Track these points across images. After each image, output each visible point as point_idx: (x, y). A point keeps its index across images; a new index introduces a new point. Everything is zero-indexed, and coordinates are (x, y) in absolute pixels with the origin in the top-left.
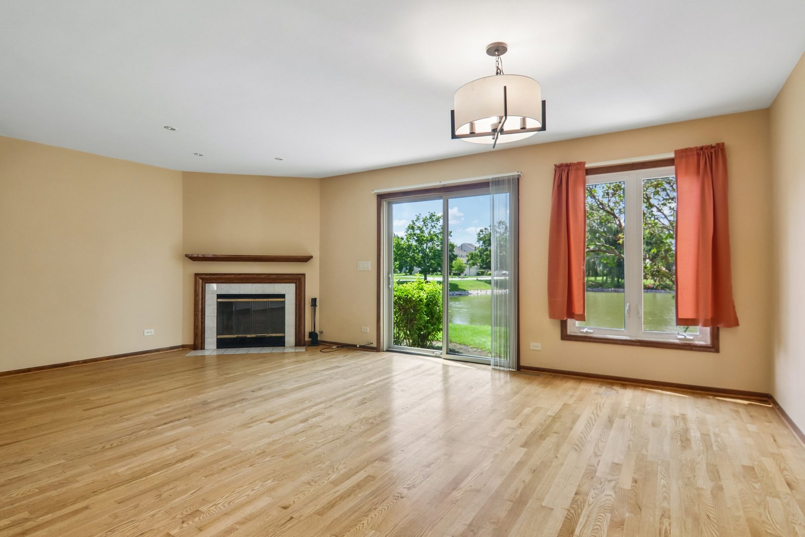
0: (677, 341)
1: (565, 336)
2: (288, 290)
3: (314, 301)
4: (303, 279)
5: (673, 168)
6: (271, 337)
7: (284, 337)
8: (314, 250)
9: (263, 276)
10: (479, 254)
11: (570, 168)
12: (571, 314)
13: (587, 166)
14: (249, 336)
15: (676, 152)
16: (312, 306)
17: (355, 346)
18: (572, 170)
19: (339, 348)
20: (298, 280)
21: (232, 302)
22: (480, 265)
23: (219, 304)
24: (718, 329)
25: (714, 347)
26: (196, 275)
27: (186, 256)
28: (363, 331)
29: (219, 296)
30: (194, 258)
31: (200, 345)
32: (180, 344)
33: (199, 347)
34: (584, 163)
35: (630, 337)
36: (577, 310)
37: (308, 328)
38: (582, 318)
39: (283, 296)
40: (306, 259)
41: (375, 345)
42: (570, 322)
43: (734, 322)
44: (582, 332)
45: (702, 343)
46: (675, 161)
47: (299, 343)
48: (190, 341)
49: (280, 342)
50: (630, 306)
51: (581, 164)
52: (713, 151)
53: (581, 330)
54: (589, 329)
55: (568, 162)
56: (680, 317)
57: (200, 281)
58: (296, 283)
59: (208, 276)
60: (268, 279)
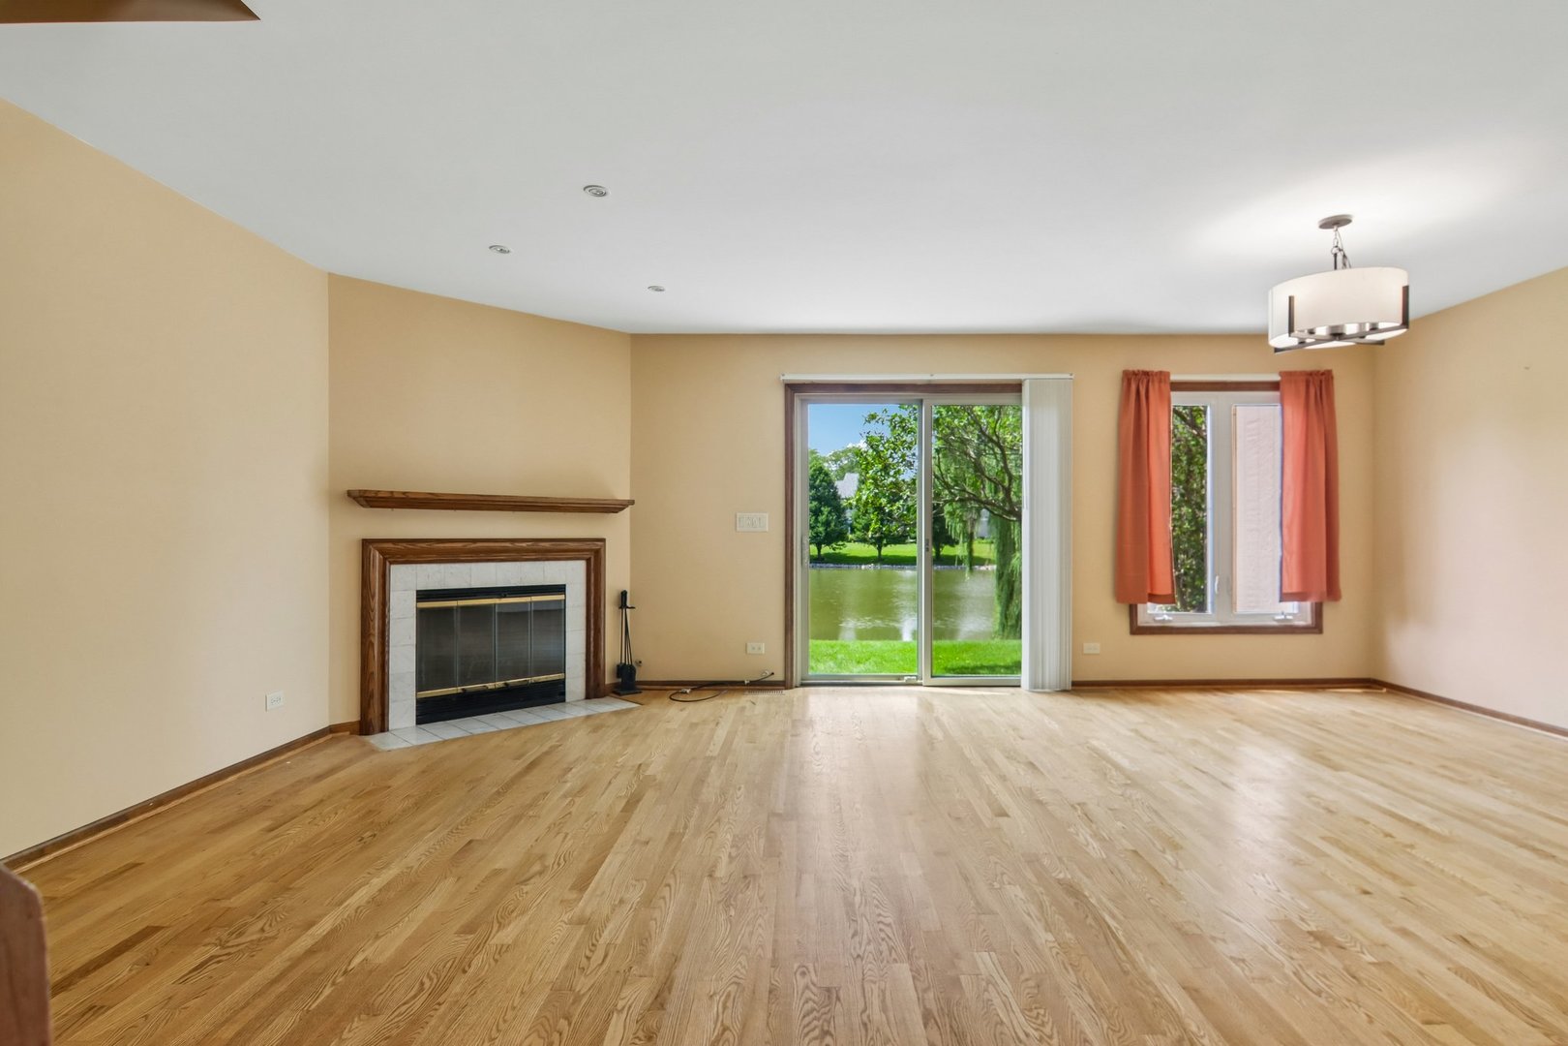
0: (1275, 623)
1: (1137, 630)
2: (571, 574)
3: (624, 595)
4: (602, 552)
5: (1277, 394)
6: (537, 683)
7: (563, 682)
9: (524, 545)
11: (1151, 378)
12: (1151, 595)
13: (1174, 378)
14: (490, 686)
15: (1282, 374)
16: (621, 608)
17: (742, 683)
18: (1153, 382)
19: (694, 692)
20: (593, 555)
21: (452, 607)
23: (421, 612)
24: (1323, 603)
25: (1317, 627)
26: (366, 543)
27: (350, 494)
28: (750, 650)
29: (423, 595)
30: (370, 500)
31: (376, 723)
32: (325, 725)
33: (377, 728)
34: (1167, 374)
35: (1221, 622)
36: (1161, 589)
37: (612, 656)
38: (1168, 599)
39: (560, 589)
40: (612, 508)
41: (779, 676)
42: (1141, 607)
44: (1158, 621)
45: (1301, 623)
46: (1281, 387)
47: (594, 690)
48: (350, 714)
49: (553, 693)
50: (1220, 580)
51: (1163, 376)
52: (1323, 378)
53: (1158, 618)
55: (1147, 368)
56: (1285, 591)
57: (377, 556)
58: (588, 561)
59: (400, 546)
60: (535, 551)
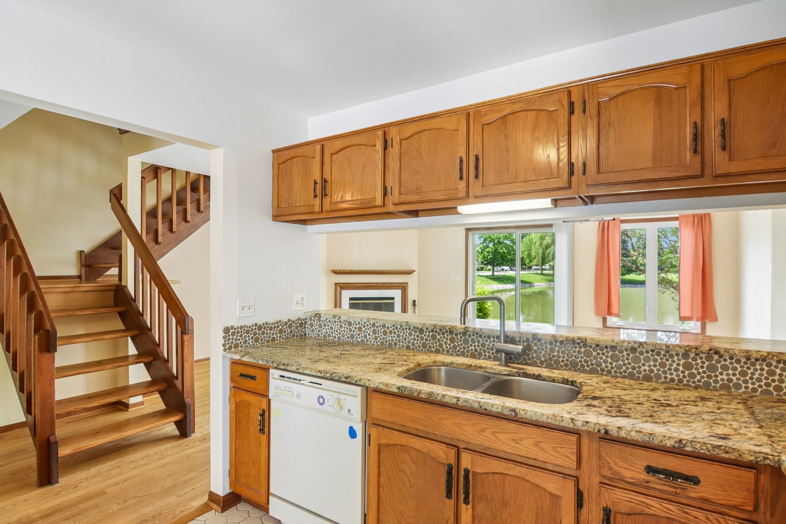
0: (679, 330)
2: (397, 294)
3: (414, 301)
4: (407, 287)
8: (414, 267)
9: (380, 284)
10: (480, 251)
12: (610, 313)
16: (413, 305)
20: (404, 287)
21: (359, 303)
22: (481, 262)
23: (350, 304)
24: (705, 323)
25: (703, 334)
26: (336, 284)
27: (332, 270)
29: (351, 299)
30: (336, 272)
35: (649, 328)
36: (615, 309)
38: (618, 316)
39: (393, 299)
40: (409, 273)
42: (609, 318)
43: (715, 319)
44: (617, 325)
45: (695, 331)
50: (649, 308)
53: (617, 324)
54: (622, 323)
56: (682, 315)
57: (339, 288)
58: (402, 289)
59: (344, 285)
60: (383, 287)
